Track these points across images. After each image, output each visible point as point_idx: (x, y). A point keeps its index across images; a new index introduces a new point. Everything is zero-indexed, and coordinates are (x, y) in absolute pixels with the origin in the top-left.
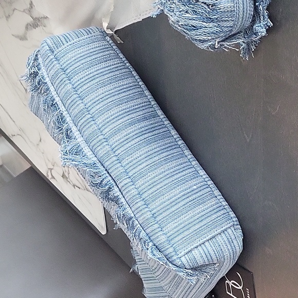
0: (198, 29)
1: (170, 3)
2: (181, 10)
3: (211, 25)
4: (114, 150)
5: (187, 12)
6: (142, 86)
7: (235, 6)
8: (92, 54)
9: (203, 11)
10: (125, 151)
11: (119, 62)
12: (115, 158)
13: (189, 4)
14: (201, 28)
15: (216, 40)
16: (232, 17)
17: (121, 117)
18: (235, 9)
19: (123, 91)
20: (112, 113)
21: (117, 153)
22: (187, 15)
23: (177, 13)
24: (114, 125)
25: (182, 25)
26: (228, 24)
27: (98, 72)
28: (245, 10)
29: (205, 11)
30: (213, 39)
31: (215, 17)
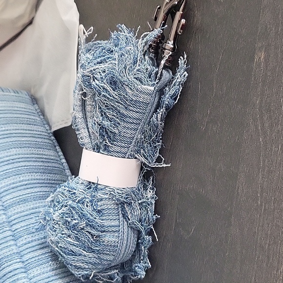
0: (76, 255)
1: (53, 222)
2: (63, 232)
3: (91, 255)
4: (11, 223)
5: (69, 236)
6: (64, 164)
7: (120, 242)
8: (15, 112)
9: (86, 240)
10: (26, 227)
11: (44, 131)
12: (9, 233)
13: (73, 230)
14: (80, 255)
15: (92, 272)
16: (113, 252)
17: (32, 186)
18: (119, 245)
19: (41, 160)
20: (22, 179)
21: (14, 227)
22: (69, 239)
23: (59, 234)
24: (20, 193)
25: (61, 247)
26: (108, 258)
27: (17, 131)
28: (128, 247)
29: (88, 240)
30: (90, 269)
31: (97, 248)
